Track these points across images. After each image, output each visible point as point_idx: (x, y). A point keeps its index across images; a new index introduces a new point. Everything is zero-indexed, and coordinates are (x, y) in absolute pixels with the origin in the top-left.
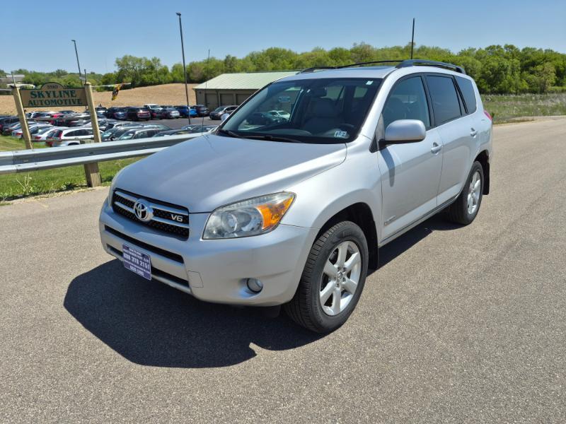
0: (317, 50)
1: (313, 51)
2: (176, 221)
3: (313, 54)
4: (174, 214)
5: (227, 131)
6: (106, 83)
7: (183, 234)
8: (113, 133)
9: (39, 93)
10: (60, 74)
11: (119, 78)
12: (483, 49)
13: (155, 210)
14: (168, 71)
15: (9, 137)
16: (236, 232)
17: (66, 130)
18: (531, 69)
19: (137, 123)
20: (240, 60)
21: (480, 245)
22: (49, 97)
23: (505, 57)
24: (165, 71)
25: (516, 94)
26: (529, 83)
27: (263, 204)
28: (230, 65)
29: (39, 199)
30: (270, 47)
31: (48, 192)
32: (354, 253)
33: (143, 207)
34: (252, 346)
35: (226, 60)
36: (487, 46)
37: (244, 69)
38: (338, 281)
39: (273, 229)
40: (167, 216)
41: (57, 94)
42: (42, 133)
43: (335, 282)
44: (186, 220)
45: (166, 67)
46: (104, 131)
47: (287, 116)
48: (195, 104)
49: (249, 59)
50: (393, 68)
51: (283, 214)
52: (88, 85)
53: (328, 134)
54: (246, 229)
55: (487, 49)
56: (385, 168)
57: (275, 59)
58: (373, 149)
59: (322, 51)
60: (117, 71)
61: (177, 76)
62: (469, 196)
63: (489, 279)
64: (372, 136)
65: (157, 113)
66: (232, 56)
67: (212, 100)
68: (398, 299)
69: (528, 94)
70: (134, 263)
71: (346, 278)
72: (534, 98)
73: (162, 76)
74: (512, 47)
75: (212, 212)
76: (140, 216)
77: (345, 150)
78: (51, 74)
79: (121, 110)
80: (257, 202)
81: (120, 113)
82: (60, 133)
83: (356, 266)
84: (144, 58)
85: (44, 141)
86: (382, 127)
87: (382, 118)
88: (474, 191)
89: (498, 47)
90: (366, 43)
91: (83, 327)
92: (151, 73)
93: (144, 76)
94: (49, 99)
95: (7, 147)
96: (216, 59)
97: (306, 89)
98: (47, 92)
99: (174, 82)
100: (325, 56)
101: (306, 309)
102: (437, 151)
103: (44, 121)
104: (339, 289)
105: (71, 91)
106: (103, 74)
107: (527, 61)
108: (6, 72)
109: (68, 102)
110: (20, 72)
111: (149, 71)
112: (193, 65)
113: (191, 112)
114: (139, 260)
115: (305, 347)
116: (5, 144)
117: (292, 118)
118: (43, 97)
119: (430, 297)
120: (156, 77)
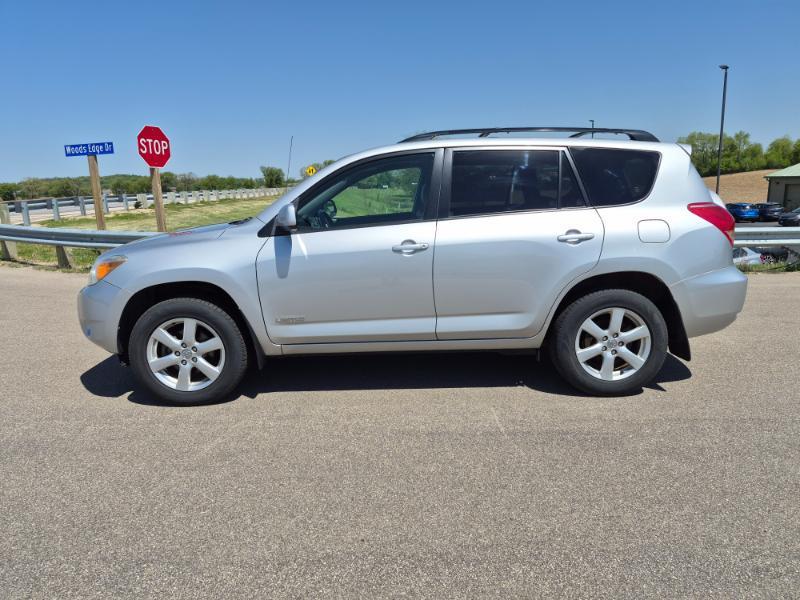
14: (760, 151)
38: (185, 357)
45: (758, 146)
48: (766, 201)
61: (775, 158)
71: (200, 359)
73: (748, 159)
92: (729, 156)
104: (185, 366)
111: (727, 153)
120: (737, 161)
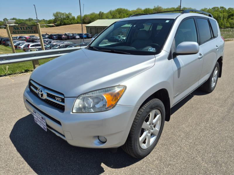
0: (138, 9)
1: (137, 10)
2: (58, 100)
3: (137, 11)
4: (57, 97)
5: (92, 47)
6: (49, 24)
7: (62, 109)
8: (51, 46)
9: (17, 28)
10: (30, 20)
11: (55, 21)
12: (211, 8)
13: (47, 93)
14: (75, 18)
15: (8, 47)
16: (92, 108)
17: (31, 44)
18: (231, 17)
19: (61, 41)
20: (105, 14)
21: (218, 104)
22: (21, 29)
23: (220, 12)
24: (74, 18)
25: (224, 28)
26: (230, 24)
27: (107, 93)
28: (101, 16)
29: (11, 77)
30: (118, 8)
31: (15, 74)
32: (158, 114)
33: (41, 92)
34: (103, 165)
35: (99, 14)
36: (213, 7)
37: (107, 18)
38: (149, 131)
39: (113, 108)
40: (53, 97)
41: (25, 28)
42: (21, 45)
43: (147, 131)
44: (63, 101)
45: (74, 17)
46: (47, 44)
47: (125, 38)
48: (86, 33)
49: (109, 13)
50: (180, 14)
51: (119, 98)
52: (38, 24)
53: (145, 49)
54: (97, 106)
55: (212, 8)
56: (176, 68)
57: (120, 13)
58: (169, 58)
59: (141, 9)
60: (54, 18)
61: (79, 21)
62: (213, 78)
63: (225, 124)
64: (169, 51)
65: (70, 37)
66: (102, 12)
67: (94, 31)
68: (180, 136)
69: (229, 29)
70: (38, 120)
71: (154, 128)
72: (232, 30)
73: (73, 21)
74: (223, 8)
75: (78, 97)
76: (40, 96)
77: (155, 59)
78: (27, 20)
79: (55, 35)
80: (103, 92)
81: (55, 37)
82: (29, 45)
83: (159, 122)
84: (65, 13)
85: (22, 49)
86: (174, 45)
87: (174, 41)
88: (215, 76)
89: (217, 8)
90: (159, 6)
91: (16, 151)
92: (68, 19)
93: (65, 21)
94: (22, 31)
95: (6, 51)
96: (95, 13)
97: (133, 25)
98: (20, 27)
99: (78, 23)
100: (142, 11)
101: (132, 149)
102: (201, 58)
103: (23, 40)
104: (149, 135)
105: (31, 27)
106: (48, 20)
107: (230, 14)
108: (7, 19)
109: (30, 32)
110: (14, 19)
111: (67, 18)
112: (85, 16)
113: (84, 36)
114: (41, 120)
115: (131, 166)
116: (6, 50)
117: (127, 39)
118: (19, 30)
119: (196, 135)
120: (70, 21)
